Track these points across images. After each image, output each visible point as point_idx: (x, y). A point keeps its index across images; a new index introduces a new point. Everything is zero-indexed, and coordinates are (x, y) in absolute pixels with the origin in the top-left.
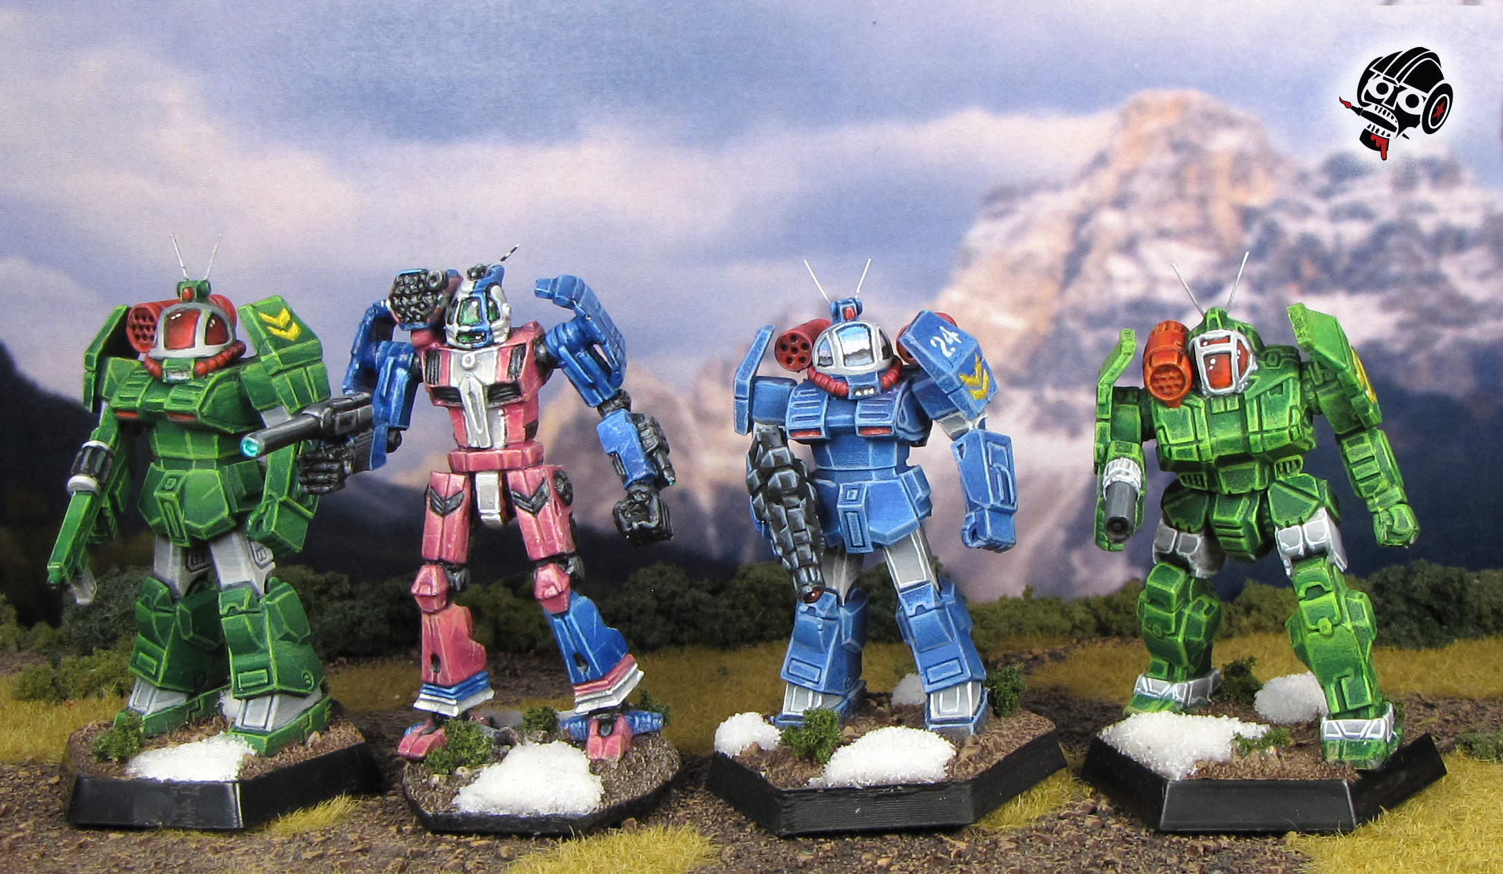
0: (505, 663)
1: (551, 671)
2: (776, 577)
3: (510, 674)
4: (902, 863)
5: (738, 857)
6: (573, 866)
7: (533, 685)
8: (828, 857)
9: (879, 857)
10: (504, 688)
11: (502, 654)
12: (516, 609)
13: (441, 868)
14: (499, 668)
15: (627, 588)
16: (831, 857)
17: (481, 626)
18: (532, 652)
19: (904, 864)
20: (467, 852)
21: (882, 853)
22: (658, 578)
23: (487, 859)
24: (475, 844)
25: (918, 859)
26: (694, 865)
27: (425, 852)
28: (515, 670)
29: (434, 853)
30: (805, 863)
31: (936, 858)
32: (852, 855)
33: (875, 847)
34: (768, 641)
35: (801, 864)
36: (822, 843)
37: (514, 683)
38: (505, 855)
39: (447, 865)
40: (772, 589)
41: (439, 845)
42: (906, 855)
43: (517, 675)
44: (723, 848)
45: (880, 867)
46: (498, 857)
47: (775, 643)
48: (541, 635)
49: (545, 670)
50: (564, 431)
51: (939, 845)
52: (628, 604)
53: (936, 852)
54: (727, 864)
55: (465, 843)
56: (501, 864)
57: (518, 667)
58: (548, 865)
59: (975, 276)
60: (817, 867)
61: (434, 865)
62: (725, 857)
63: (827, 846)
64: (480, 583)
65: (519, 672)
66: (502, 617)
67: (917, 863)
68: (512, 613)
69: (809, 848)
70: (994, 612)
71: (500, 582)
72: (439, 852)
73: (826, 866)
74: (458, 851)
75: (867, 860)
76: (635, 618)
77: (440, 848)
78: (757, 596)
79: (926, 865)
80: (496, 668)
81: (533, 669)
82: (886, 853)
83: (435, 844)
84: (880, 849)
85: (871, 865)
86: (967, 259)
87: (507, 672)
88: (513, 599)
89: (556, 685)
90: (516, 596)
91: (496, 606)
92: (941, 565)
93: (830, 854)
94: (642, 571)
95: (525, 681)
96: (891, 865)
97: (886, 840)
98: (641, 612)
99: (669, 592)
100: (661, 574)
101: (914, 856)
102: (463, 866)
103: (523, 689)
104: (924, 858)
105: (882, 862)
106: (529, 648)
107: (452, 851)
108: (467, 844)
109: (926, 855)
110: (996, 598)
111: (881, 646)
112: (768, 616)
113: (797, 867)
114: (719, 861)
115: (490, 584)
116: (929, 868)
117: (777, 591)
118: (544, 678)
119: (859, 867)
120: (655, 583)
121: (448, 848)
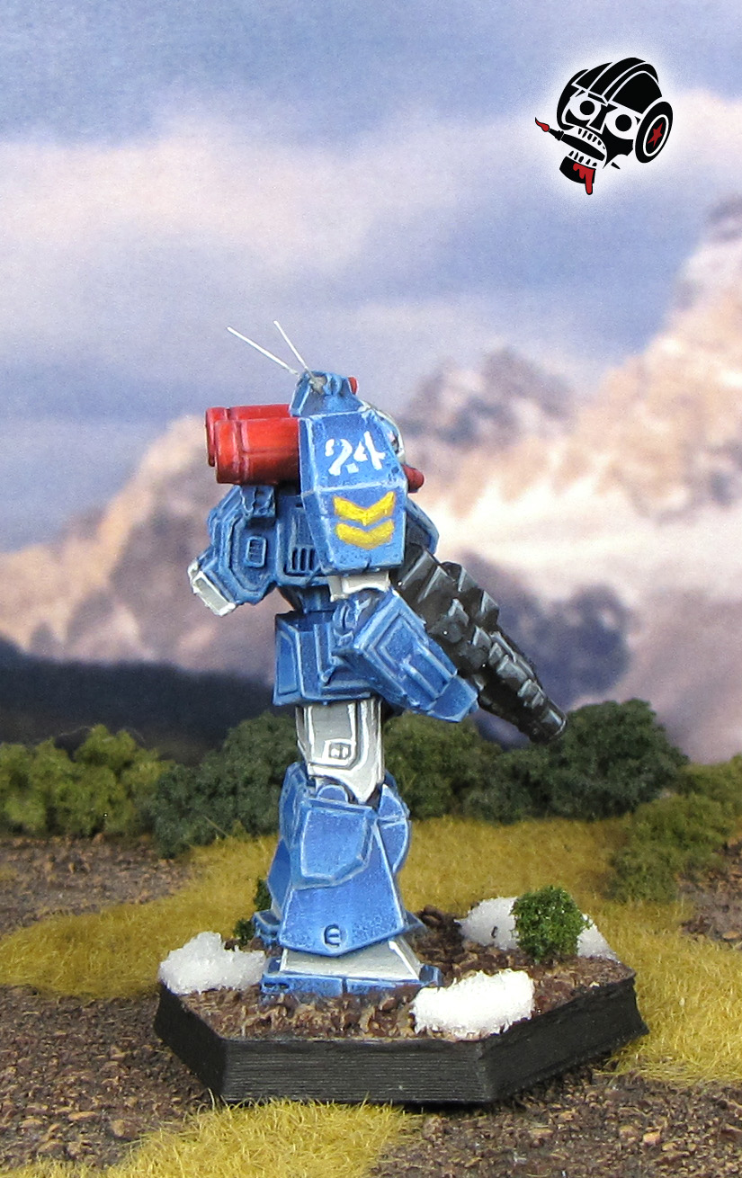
0: (64, 853)
1: (129, 863)
2: (431, 732)
3: (75, 868)
4: (675, 1139)
5: (445, 1132)
6: (223, 1150)
7: (108, 883)
8: (571, 1131)
9: (643, 1131)
10: (69, 887)
11: (57, 840)
12: (76, 779)
13: (33, 1154)
14: (58, 860)
15: (228, 749)
16: (575, 1131)
17: (28, 803)
18: (98, 837)
19: (680, 1141)
20: (64, 1129)
21: (647, 1125)
22: (267, 734)
23: (95, 1139)
24: (74, 1117)
25: (697, 1133)
26: (386, 1144)
27: (7, 1129)
28: (81, 862)
29: (19, 1129)
30: (542, 1141)
31: (725, 1132)
32: (603, 1127)
33: (633, 1116)
34: (421, 819)
35: (536, 1142)
36: (557, 1110)
37: (81, 882)
38: (120, 1133)
39: (42, 1149)
40: (427, 748)
41: (24, 1117)
42: (679, 1127)
43: (83, 870)
44: (424, 1118)
45: (647, 1145)
46: (109, 1134)
47: (432, 821)
48: (111, 813)
49: (121, 862)
50: (136, 535)
51: (722, 1112)
52: (231, 772)
53: (720, 1123)
54: (432, 1142)
55: (59, 1114)
56: (115, 1147)
57: (84, 859)
58: (186, 1148)
59: (698, 320)
60: (559, 1146)
61: (22, 1148)
62: (429, 1133)
63: (566, 1115)
64: (24, 743)
65: (86, 866)
66: (57, 790)
67: (697, 1139)
68: (71, 783)
69: (541, 1118)
70: (728, 776)
71: (51, 741)
72: (26, 1129)
73: (571, 1144)
74: (53, 1127)
75: (628, 1135)
76: (242, 789)
77: (25, 1124)
78: (406, 758)
79: (711, 1142)
80: (53, 860)
81: (104, 860)
82: (651, 1125)
83: (18, 1117)
84: (642, 1119)
85: (634, 1142)
86: (686, 296)
87: (71, 866)
88: (73, 765)
89: (141, 883)
90: (74, 761)
91: (48, 774)
92: (654, 714)
93: (573, 1127)
94: (245, 724)
95: (97, 879)
96: (661, 1142)
97: (646, 1104)
98: (249, 781)
99: (285, 753)
100: (270, 728)
101: (691, 1129)
102: (65, 1149)
103: (95, 891)
104: (705, 1131)
105: (650, 1138)
106: (95, 831)
107: (44, 1127)
108: (63, 1118)
109: (708, 1127)
110: (727, 755)
111: (578, 825)
112: (422, 784)
113: (531, 1146)
114: (421, 1138)
115: (37, 743)
116: (715, 1146)
117: (433, 751)
118: (124, 873)
119: (620, 1145)
120: (266, 741)
121: (38, 1122)
